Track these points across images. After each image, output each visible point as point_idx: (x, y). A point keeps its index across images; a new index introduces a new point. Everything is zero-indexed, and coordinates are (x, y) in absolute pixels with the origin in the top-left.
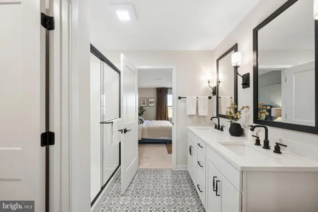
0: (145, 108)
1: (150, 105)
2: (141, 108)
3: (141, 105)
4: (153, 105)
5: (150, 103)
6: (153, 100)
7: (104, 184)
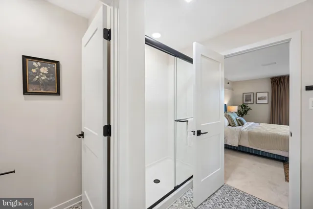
0: (249, 106)
1: (259, 102)
2: (244, 106)
3: (245, 102)
4: (266, 101)
5: (259, 99)
6: (266, 95)
7: (179, 184)
